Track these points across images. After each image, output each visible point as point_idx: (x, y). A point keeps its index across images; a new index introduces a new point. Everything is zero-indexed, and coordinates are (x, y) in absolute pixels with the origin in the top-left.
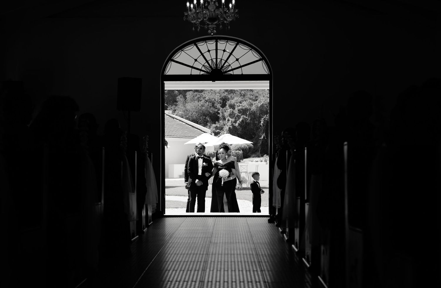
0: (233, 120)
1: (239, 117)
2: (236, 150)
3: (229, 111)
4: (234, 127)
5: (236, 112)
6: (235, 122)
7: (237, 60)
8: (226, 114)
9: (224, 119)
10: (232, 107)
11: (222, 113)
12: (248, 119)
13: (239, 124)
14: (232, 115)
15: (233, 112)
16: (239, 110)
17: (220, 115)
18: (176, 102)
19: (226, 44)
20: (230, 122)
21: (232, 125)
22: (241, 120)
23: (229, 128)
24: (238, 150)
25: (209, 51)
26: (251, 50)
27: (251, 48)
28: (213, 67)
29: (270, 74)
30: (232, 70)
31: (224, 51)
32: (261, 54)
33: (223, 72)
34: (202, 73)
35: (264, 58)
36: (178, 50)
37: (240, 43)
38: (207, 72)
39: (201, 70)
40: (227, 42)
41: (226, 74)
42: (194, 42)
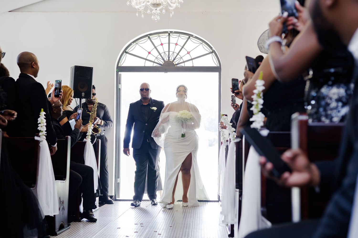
19: (178, 38)
25: (162, 44)
26: (201, 43)
27: (201, 42)
28: (165, 59)
29: (219, 66)
30: (184, 62)
31: (176, 44)
32: (211, 48)
33: (175, 64)
34: (155, 65)
35: (213, 52)
36: (132, 44)
37: (191, 37)
38: (160, 64)
39: (154, 62)
40: (179, 36)
41: (177, 66)
42: (148, 36)
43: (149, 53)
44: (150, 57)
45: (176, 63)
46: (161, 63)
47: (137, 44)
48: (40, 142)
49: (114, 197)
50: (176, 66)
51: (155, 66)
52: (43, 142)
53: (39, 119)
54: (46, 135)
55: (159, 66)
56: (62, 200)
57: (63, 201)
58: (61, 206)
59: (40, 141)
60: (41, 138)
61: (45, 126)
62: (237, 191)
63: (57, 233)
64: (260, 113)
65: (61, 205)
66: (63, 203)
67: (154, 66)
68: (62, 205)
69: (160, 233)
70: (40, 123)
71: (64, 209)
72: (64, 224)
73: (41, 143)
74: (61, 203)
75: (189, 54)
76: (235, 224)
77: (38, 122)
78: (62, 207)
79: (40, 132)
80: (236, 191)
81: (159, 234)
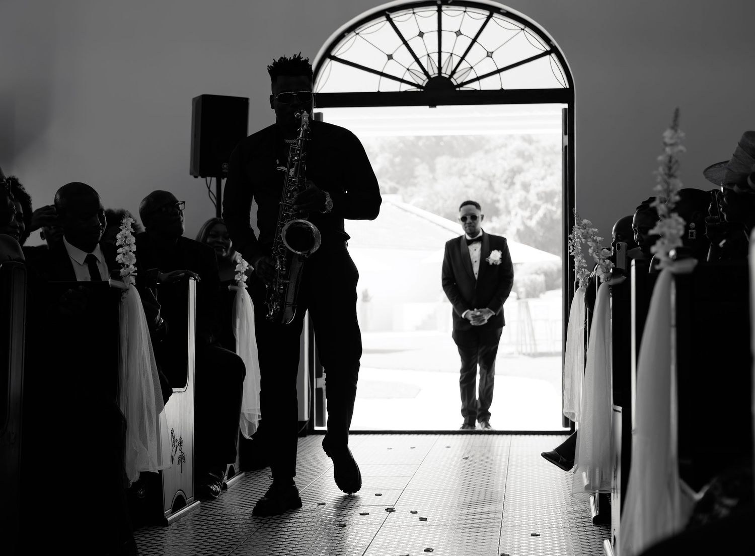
0: (527, 214)
1: (537, 207)
2: (532, 274)
3: (518, 195)
4: (527, 227)
5: (532, 197)
6: (530, 218)
7: (490, 55)
8: (514, 202)
9: (509, 212)
10: (526, 187)
11: (506, 199)
12: (555, 212)
13: (538, 223)
14: (523, 204)
15: (526, 198)
16: (538, 194)
17: (501, 205)
18: (415, 177)
19: (462, 16)
20: (519, 217)
21: (524, 223)
22: (541, 213)
23: (518, 231)
24: (537, 273)
25: (421, 34)
26: (522, 29)
27: (522, 26)
28: (431, 73)
29: (568, 87)
30: (478, 79)
31: (458, 33)
32: (547, 40)
33: (455, 84)
34: (405, 88)
35: (554, 50)
36: (346, 34)
37: (495, 15)
38: (418, 86)
39: (402, 81)
40: (465, 12)
41: (462, 89)
42: (386, 13)
43: (390, 57)
44: (391, 69)
45: (459, 82)
46: (421, 83)
47: (358, 34)
48: (123, 292)
49: (307, 423)
50: (458, 89)
51: (405, 92)
52: (130, 292)
53: (119, 236)
54: (136, 274)
55: (416, 90)
56: (177, 437)
57: (181, 439)
58: (176, 451)
59: (121, 291)
60: (124, 282)
61: (134, 252)
62: (619, 412)
63: (169, 519)
64: (675, 216)
65: (175, 448)
66: (181, 444)
67: (402, 90)
68: (178, 448)
69: (423, 517)
70: (121, 246)
71: (184, 459)
72: (185, 498)
73: (125, 295)
74: (176, 444)
75: (491, 57)
76: (614, 493)
77: (117, 244)
78: (178, 453)
79: (122, 268)
80: (615, 410)
81: (421, 519)
